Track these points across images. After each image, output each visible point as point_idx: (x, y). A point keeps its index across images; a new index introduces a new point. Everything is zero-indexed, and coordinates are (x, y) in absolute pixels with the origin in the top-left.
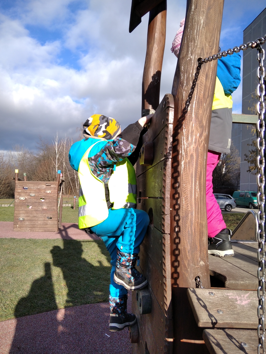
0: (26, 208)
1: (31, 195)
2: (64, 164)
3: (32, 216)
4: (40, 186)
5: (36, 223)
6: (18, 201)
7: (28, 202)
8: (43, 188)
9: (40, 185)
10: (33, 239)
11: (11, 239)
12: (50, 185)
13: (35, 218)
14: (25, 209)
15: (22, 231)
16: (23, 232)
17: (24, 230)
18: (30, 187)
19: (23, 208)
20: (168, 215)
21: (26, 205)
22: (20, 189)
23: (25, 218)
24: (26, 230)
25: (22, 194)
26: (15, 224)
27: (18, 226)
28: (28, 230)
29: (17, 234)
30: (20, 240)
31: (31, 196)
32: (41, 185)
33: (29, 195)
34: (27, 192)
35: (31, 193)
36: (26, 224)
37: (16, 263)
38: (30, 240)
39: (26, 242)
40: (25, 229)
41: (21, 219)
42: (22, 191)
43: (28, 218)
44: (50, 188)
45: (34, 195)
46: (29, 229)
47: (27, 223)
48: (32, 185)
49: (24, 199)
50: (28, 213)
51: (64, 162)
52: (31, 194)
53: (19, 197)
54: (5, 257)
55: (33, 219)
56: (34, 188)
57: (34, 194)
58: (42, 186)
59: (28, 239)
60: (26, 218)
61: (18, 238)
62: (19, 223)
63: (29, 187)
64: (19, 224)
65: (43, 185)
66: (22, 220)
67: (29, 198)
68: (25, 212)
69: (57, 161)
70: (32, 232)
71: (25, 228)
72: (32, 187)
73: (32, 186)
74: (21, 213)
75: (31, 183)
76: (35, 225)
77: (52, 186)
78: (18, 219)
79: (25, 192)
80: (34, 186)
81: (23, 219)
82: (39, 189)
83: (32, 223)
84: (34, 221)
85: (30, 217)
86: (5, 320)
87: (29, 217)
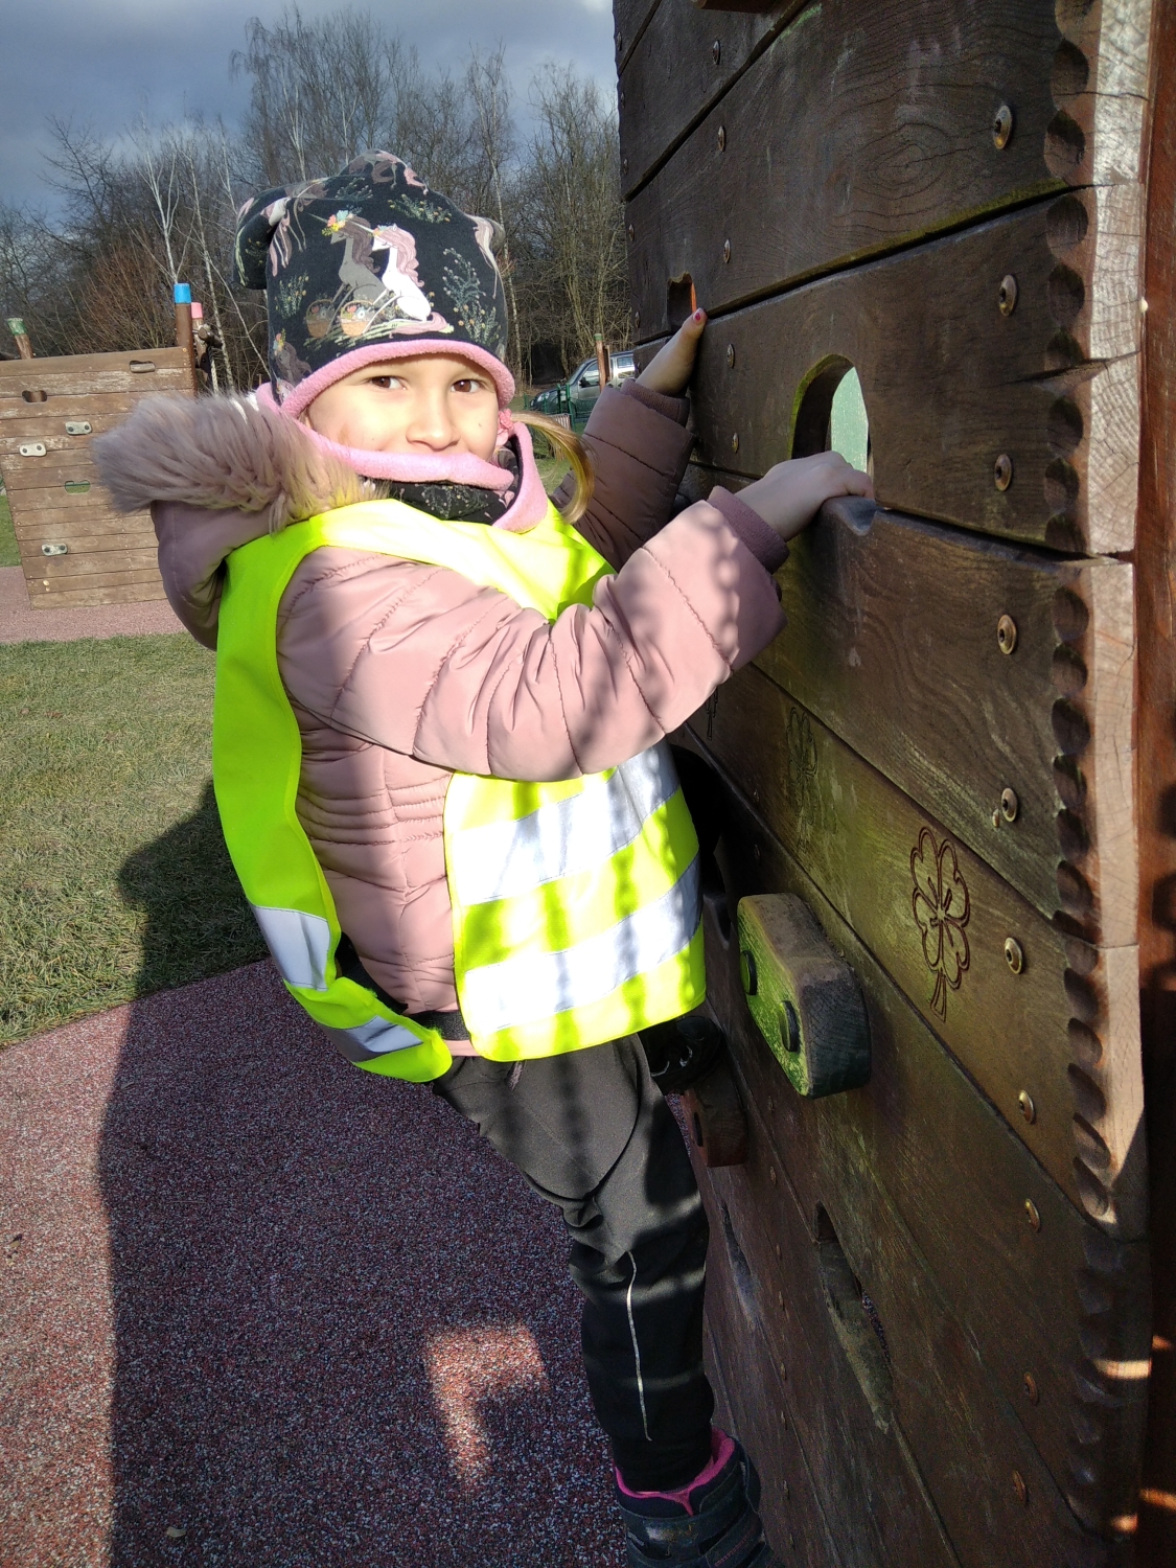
0: (62, 495)
1: (71, 429)
2: (208, 262)
3: (101, 531)
4: (103, 378)
5: (129, 564)
6: (15, 466)
7: (67, 464)
8: (119, 388)
9: (101, 374)
10: (128, 640)
11: (28, 646)
12: (153, 371)
13: (119, 538)
14: (62, 502)
15: (73, 603)
16: (78, 609)
17: (80, 600)
18: (56, 391)
19: (51, 494)
20: (1118, 371)
21: (60, 481)
22: (13, 406)
23: (70, 543)
24: (92, 598)
25: (29, 428)
26: (33, 573)
27: (46, 583)
28: (101, 600)
29: (53, 623)
30: (73, 647)
31: (70, 432)
32: (109, 374)
33: (62, 431)
34: (46, 413)
35: (67, 417)
36: (81, 570)
37: (68, 754)
38: (117, 642)
39: (100, 653)
40: (85, 594)
41: (54, 550)
42: (23, 413)
43: (88, 543)
44: (156, 381)
45: (87, 428)
46: (102, 590)
47: (87, 566)
48: (64, 377)
49: (43, 452)
50: (77, 519)
51: (206, 253)
52: (68, 425)
53: (16, 443)
54: (13, 733)
55: (111, 545)
56: (79, 391)
57: (86, 423)
58: (112, 377)
59: (106, 642)
60: (75, 546)
61: (59, 637)
62: (48, 569)
63: (52, 387)
64: (49, 573)
65: (115, 372)
66: (59, 552)
67: (67, 445)
68: (61, 515)
69: (172, 248)
70: (118, 606)
71: (83, 592)
72: (67, 389)
73: (67, 382)
74: (44, 521)
75: (57, 369)
76: (126, 574)
77: (160, 371)
78: (39, 552)
79: (40, 414)
80: (73, 381)
81: (62, 548)
82: (102, 396)
83: (111, 566)
84: (118, 555)
85: (94, 539)
86: (60, 1026)
87: (88, 539)
